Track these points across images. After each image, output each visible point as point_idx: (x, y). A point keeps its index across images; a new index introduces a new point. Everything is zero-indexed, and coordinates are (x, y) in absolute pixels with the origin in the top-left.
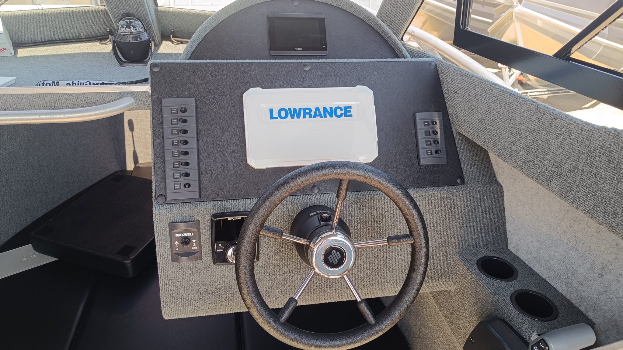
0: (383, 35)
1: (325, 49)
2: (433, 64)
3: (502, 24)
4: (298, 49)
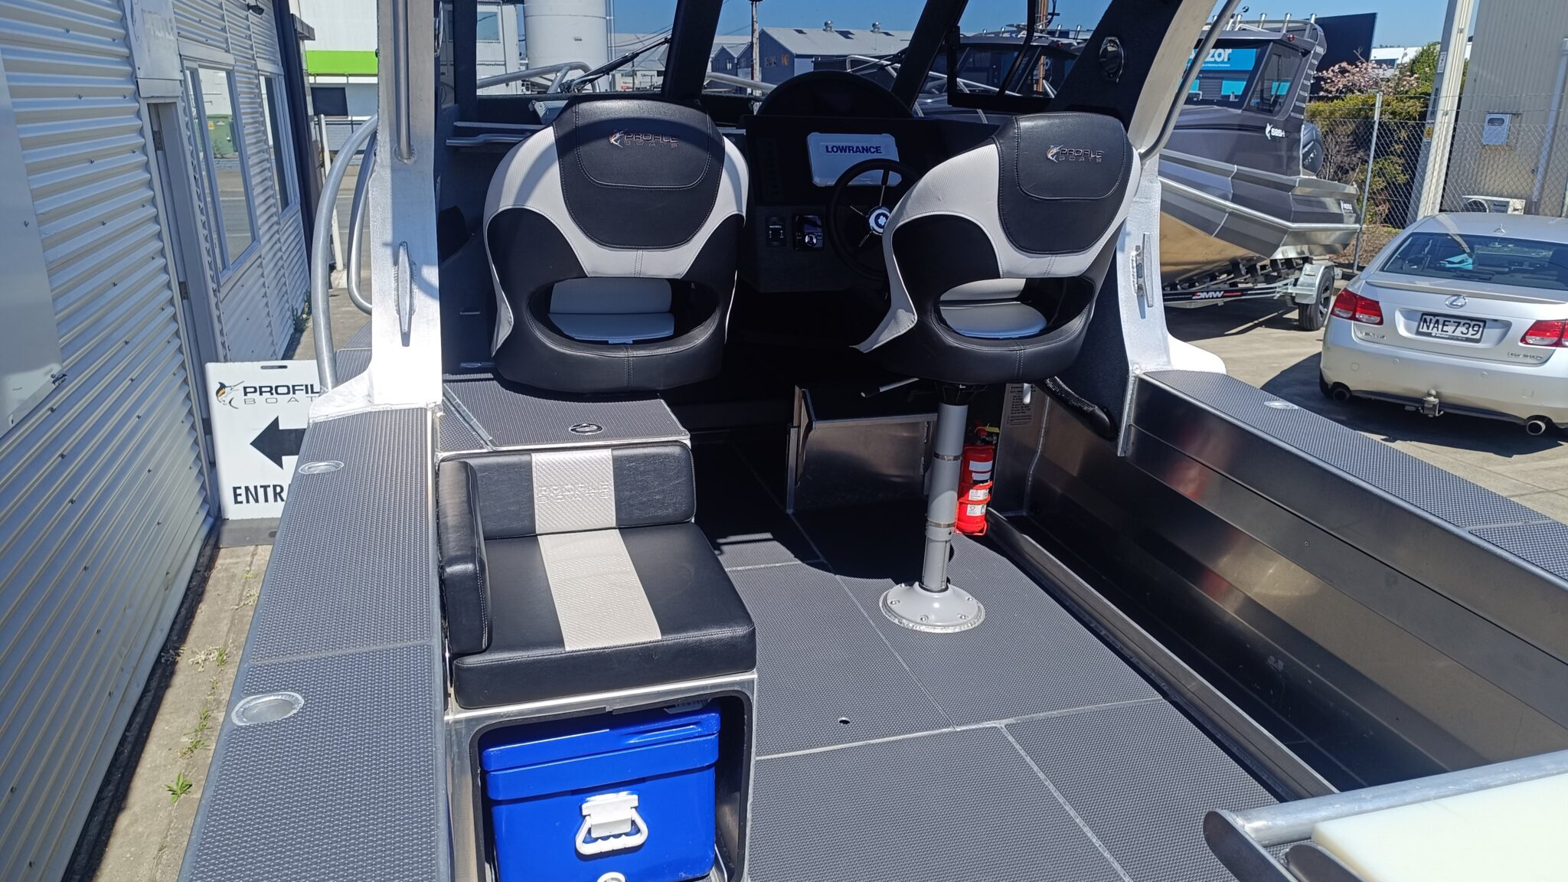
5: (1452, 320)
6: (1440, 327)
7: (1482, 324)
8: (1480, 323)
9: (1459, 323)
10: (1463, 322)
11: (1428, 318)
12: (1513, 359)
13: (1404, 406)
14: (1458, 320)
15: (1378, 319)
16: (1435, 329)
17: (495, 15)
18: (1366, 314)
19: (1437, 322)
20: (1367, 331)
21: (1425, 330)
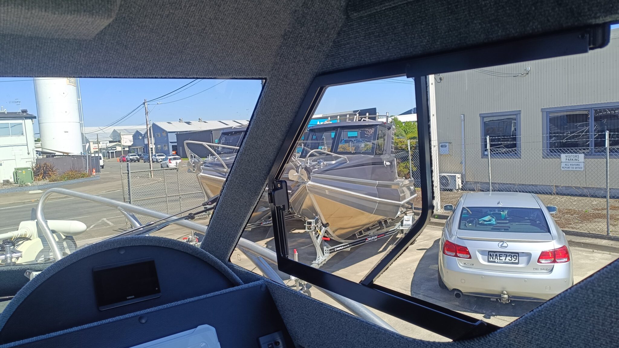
0: (213, 265)
1: (159, 291)
2: (264, 286)
3: (300, 195)
4: (130, 297)
5: (503, 254)
6: (498, 258)
7: (517, 255)
8: (516, 254)
9: (507, 255)
10: (508, 254)
11: (492, 254)
12: (536, 271)
13: (490, 298)
14: (506, 254)
15: (468, 256)
16: (496, 259)
17: (21, 124)
18: (462, 253)
19: (496, 255)
20: (465, 262)
21: (492, 260)
